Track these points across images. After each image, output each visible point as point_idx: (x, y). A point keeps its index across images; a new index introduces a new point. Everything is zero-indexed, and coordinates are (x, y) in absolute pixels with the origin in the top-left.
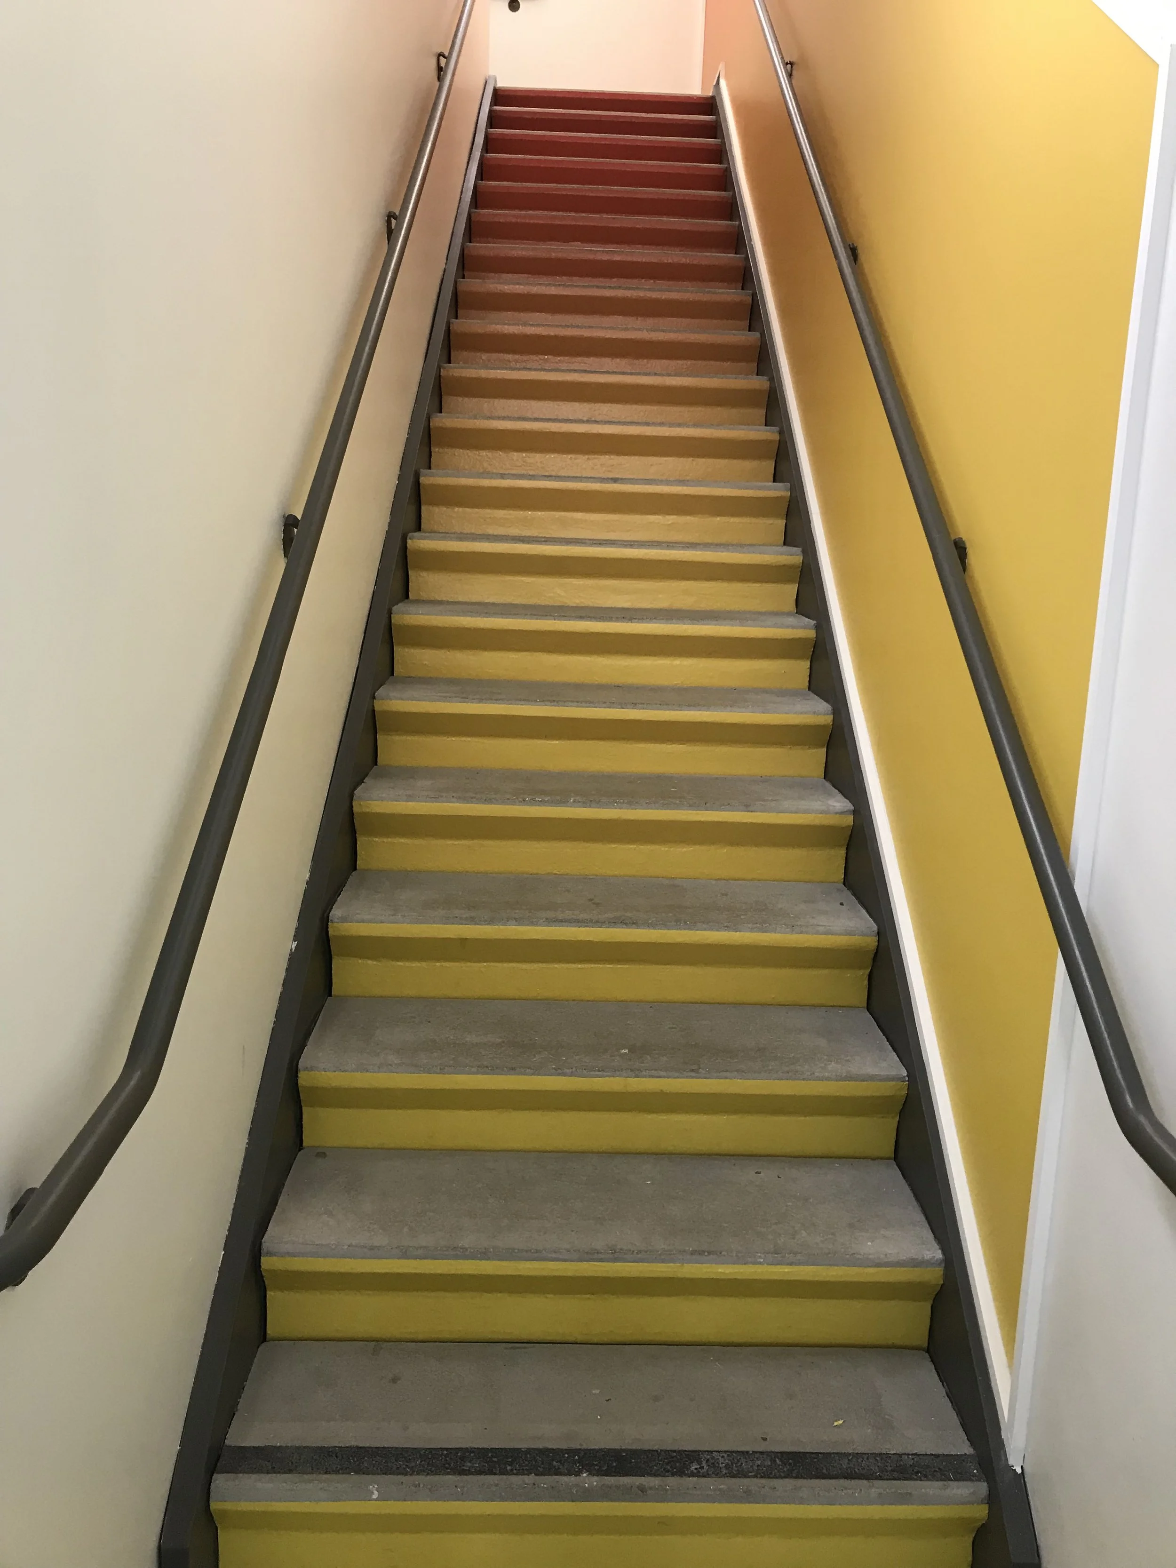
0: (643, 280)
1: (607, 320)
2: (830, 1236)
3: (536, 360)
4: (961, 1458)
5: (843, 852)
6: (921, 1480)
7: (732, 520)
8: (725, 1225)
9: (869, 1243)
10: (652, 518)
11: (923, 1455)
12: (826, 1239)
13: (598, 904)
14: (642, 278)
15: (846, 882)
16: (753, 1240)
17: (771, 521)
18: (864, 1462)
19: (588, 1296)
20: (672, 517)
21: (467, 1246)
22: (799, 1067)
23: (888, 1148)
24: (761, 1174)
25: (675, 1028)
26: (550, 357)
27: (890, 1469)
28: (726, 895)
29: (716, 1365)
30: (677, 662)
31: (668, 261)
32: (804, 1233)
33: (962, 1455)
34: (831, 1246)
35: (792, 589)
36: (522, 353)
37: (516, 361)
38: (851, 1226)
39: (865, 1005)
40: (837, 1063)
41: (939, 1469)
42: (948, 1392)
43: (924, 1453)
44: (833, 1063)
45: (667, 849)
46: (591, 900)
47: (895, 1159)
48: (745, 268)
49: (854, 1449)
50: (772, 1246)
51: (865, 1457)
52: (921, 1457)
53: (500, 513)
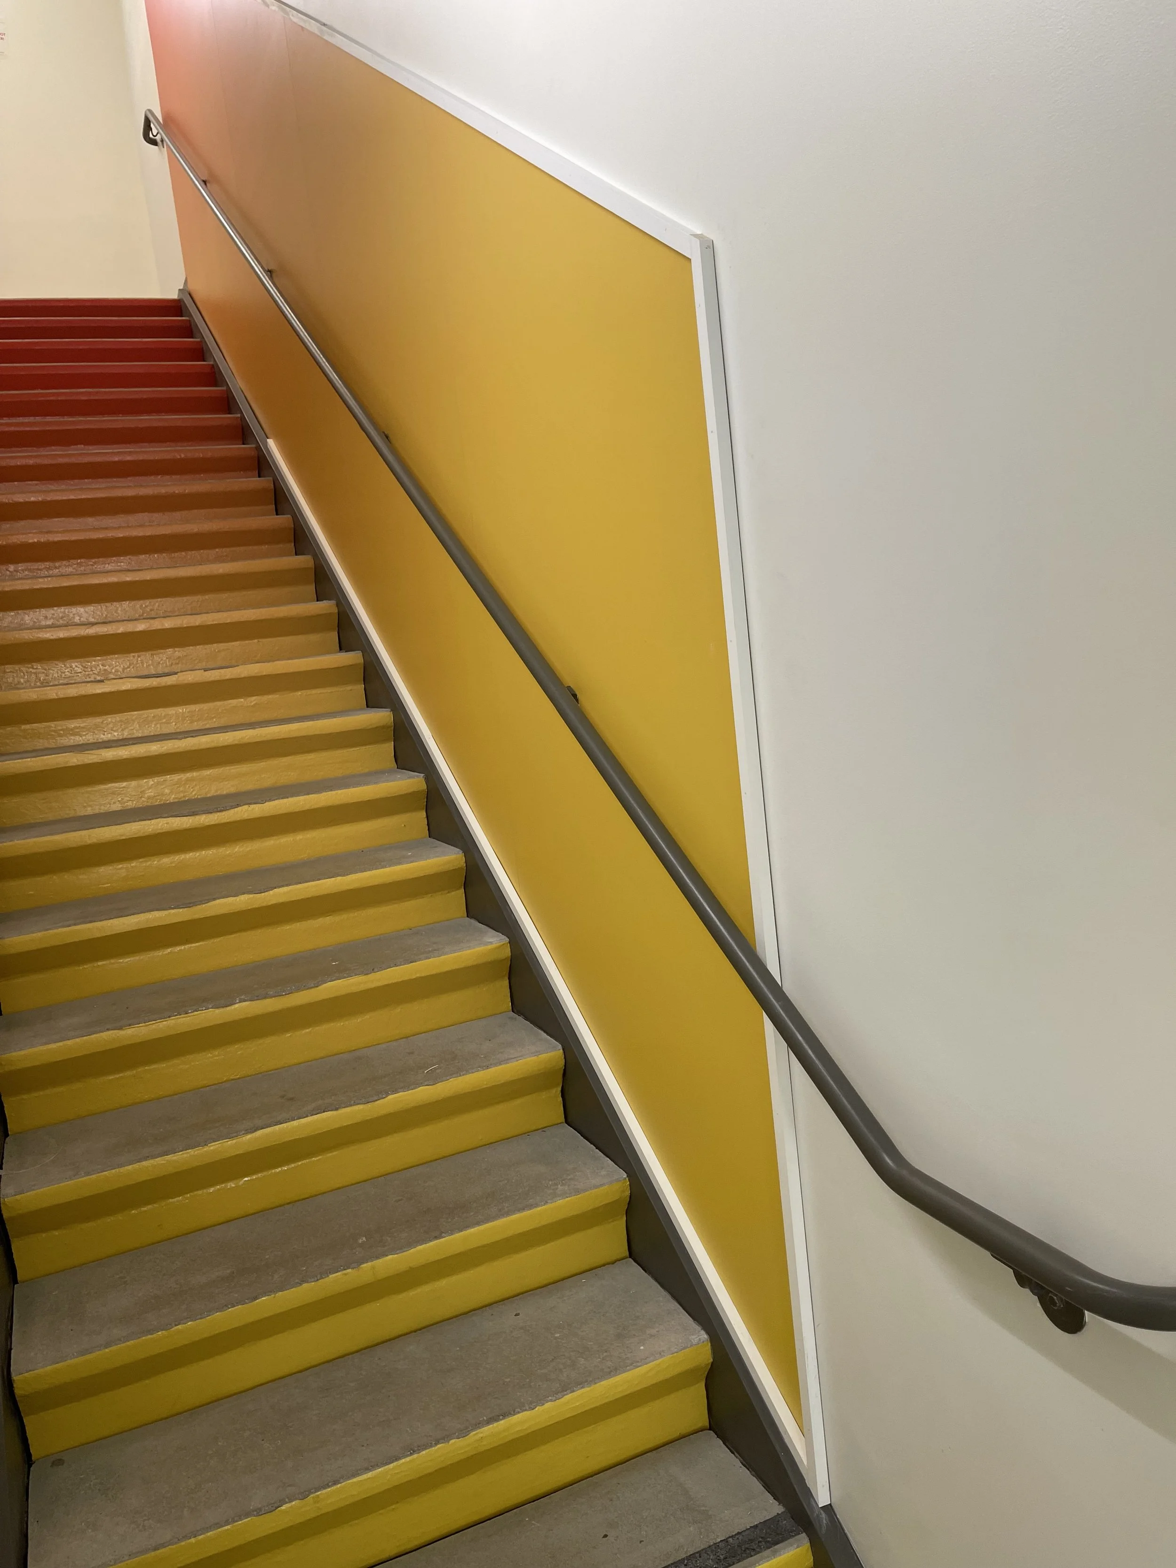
0: (159, 477)
1: (133, 519)
2: (605, 1354)
3: (69, 565)
4: (775, 1520)
5: (506, 982)
6: (752, 1556)
7: (314, 691)
8: (508, 1380)
9: (642, 1348)
10: (234, 702)
11: (744, 1531)
12: (603, 1359)
13: (292, 1099)
14: (158, 474)
15: (516, 1008)
16: (539, 1386)
17: (349, 688)
18: (698, 1561)
19: (393, 1507)
20: (254, 698)
21: (260, 1506)
22: (531, 1200)
23: (624, 1250)
24: (521, 1315)
25: (401, 1200)
26: (82, 560)
27: (722, 1557)
28: (412, 1053)
29: (534, 1525)
30: (300, 837)
31: (180, 456)
32: (582, 1361)
33: (775, 1516)
34: (609, 1364)
35: (388, 747)
36: (53, 560)
37: (48, 569)
38: (619, 1336)
39: (564, 1120)
40: (563, 1185)
41: (762, 1538)
42: (743, 1461)
43: (745, 1529)
44: (559, 1186)
45: (342, 1024)
46: (282, 1097)
47: (631, 1256)
48: (258, 457)
49: (686, 1552)
50: (558, 1385)
51: (697, 1555)
52: (743, 1534)
53: (73, 724)
